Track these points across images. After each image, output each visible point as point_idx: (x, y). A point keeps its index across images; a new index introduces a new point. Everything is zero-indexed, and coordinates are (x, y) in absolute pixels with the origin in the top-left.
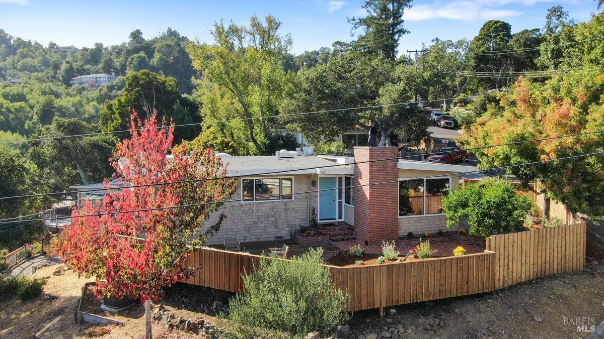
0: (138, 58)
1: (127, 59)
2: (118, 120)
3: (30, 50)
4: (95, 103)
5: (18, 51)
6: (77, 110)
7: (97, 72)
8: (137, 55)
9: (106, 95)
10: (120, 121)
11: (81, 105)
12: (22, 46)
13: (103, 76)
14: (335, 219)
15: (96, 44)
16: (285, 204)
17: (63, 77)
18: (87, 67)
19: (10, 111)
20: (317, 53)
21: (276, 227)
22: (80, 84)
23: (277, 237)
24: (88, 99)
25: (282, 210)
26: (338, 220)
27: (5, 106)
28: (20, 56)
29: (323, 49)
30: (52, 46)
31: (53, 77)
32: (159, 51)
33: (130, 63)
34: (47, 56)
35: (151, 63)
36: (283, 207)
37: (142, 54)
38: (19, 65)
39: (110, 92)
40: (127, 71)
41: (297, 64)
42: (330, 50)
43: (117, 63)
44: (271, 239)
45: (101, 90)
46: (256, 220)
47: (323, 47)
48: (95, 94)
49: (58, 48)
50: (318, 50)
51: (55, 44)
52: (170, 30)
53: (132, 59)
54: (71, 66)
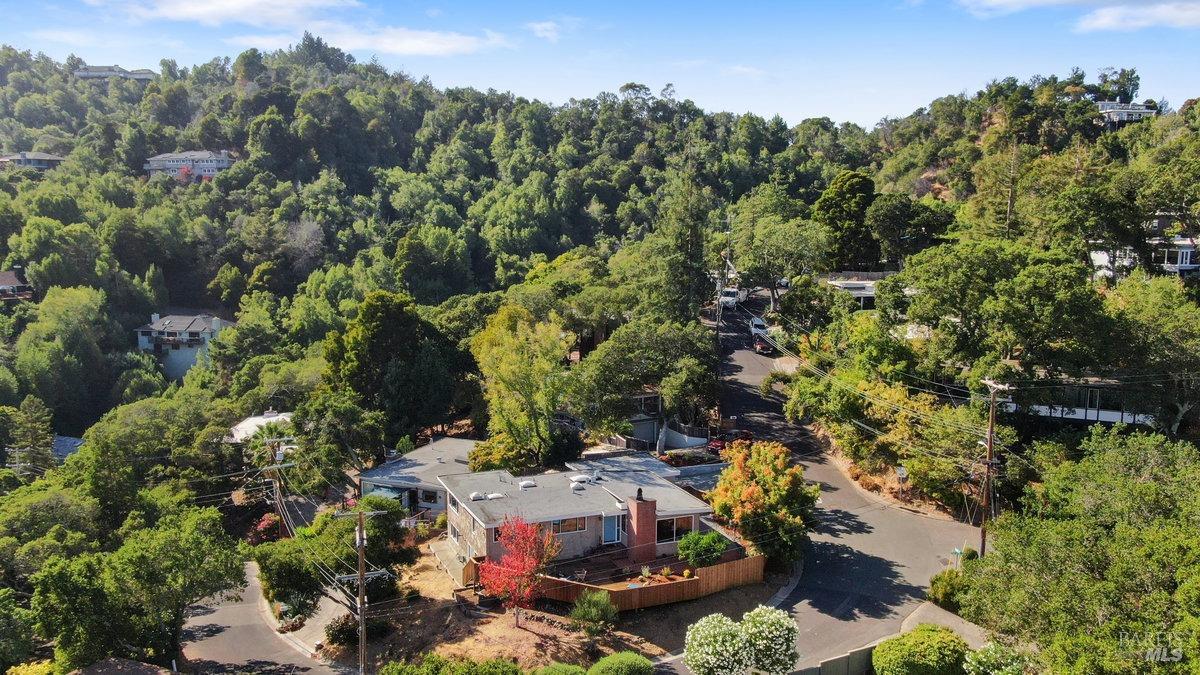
0: (268, 122)
1: (245, 121)
3: (34, 76)
4: (204, 218)
5: (11, 76)
6: (172, 230)
7: (189, 146)
8: (267, 118)
9: (220, 199)
10: (356, 363)
11: (179, 222)
13: (204, 157)
15: (164, 63)
16: (581, 534)
17: (126, 152)
18: (169, 130)
20: (593, 104)
21: (575, 548)
22: (165, 171)
23: (575, 556)
24: (189, 209)
25: (578, 538)
26: (616, 541)
29: (604, 96)
31: (105, 150)
32: (307, 109)
33: (255, 133)
34: (69, 87)
35: (293, 131)
37: (270, 114)
38: (17, 107)
39: (228, 195)
40: (248, 147)
41: (557, 127)
42: (616, 97)
43: (227, 126)
45: (208, 189)
47: (603, 93)
48: (202, 200)
50: (593, 97)
51: (80, 61)
52: (308, 38)
53: (259, 125)
54: (140, 132)
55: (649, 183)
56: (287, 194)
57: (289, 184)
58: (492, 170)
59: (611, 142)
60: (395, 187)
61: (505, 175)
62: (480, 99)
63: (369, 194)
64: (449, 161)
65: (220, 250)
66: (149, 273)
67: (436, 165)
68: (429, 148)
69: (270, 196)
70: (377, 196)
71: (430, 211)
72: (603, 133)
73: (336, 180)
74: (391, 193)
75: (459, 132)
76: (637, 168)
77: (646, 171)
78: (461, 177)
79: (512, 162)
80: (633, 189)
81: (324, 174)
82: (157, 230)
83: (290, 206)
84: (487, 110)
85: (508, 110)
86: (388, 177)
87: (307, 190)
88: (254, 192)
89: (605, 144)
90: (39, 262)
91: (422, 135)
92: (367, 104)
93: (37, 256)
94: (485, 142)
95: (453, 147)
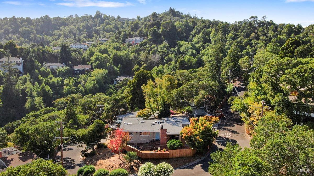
0: (153, 30)
1: (148, 30)
2: (132, 88)
3: (110, 21)
4: (134, 53)
6: (127, 56)
7: (136, 36)
8: (153, 29)
9: (139, 49)
11: (129, 54)
12: (106, 19)
13: (138, 39)
14: (159, 140)
15: (138, 17)
16: (149, 136)
17: (122, 38)
18: (132, 33)
19: (102, 59)
20: (242, 23)
21: (147, 140)
22: (129, 42)
24: (131, 51)
27: (100, 56)
28: (106, 24)
30: (119, 18)
31: (118, 38)
32: (163, 26)
33: (150, 33)
34: (117, 23)
35: (159, 32)
37: (155, 28)
38: (105, 28)
39: (141, 48)
40: (148, 36)
41: (229, 29)
42: (248, 20)
43: (145, 31)
45: (137, 46)
47: (245, 19)
48: (134, 49)
51: (120, 17)
52: (171, 8)
53: (151, 30)
54: (125, 33)
55: (253, 45)
56: (154, 47)
57: (155, 45)
58: (209, 41)
59: (244, 33)
60: (181, 46)
61: (213, 42)
62: (210, 22)
63: (175, 48)
64: (199, 39)
65: (136, 61)
66: (119, 66)
67: (195, 40)
68: (194, 36)
69: (150, 48)
70: (177, 48)
71: (189, 52)
72: (242, 30)
73: (167, 44)
74: (180, 47)
75: (202, 31)
76: (251, 40)
77: (253, 41)
78: (201, 43)
79: (215, 39)
80: (248, 46)
81: (164, 42)
82: (123, 56)
83: (154, 50)
84: (211, 25)
85: (217, 25)
86: (180, 43)
87: (159, 46)
88: (147, 47)
89: (242, 33)
90: (95, 63)
91: (193, 33)
92: (180, 24)
93: (95, 62)
94: (209, 34)
95: (200, 35)
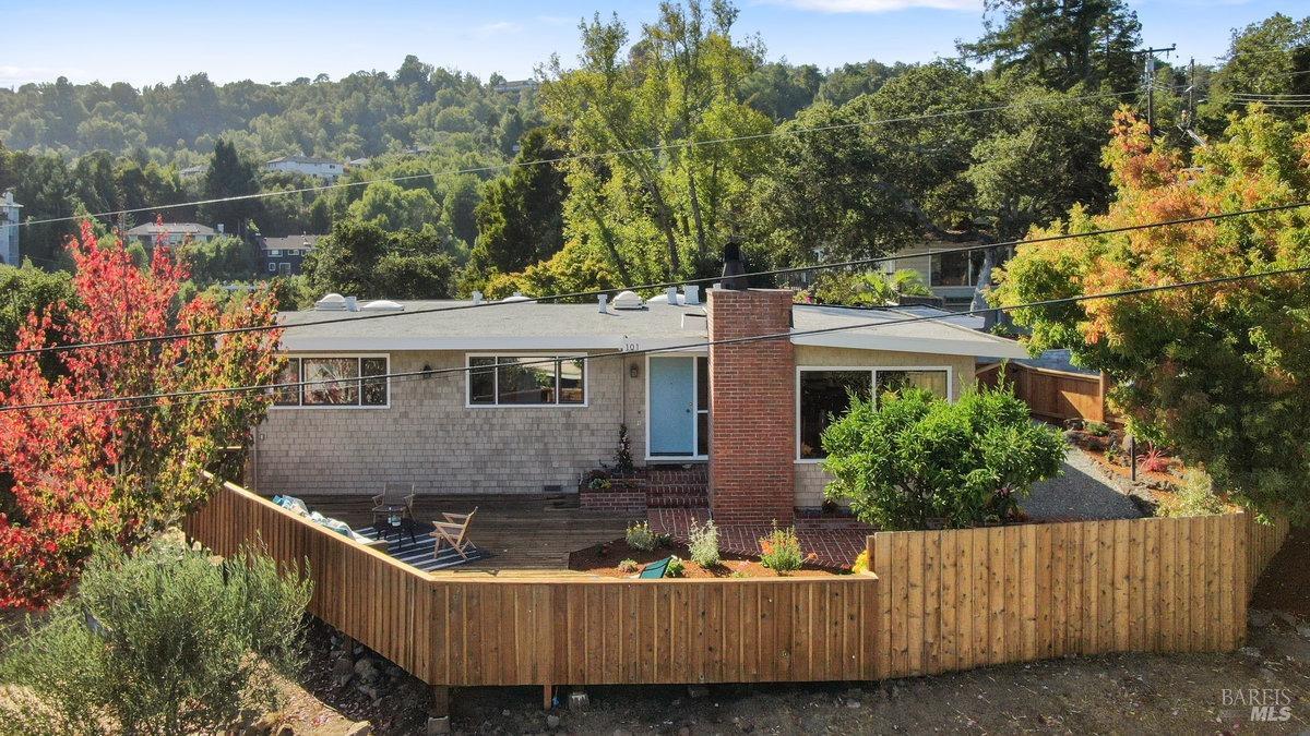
3: (458, 92)
5: (438, 93)
10: (503, 225)
12: (445, 83)
14: (692, 454)
16: (568, 415)
19: (400, 206)
21: (546, 463)
23: (547, 488)
25: (559, 427)
26: (696, 457)
27: (393, 196)
28: (440, 103)
30: (496, 80)
31: (487, 140)
34: (486, 101)
36: (564, 420)
38: (438, 119)
44: (533, 491)
46: (500, 446)
49: (505, 84)
51: (501, 78)
54: (517, 118)
